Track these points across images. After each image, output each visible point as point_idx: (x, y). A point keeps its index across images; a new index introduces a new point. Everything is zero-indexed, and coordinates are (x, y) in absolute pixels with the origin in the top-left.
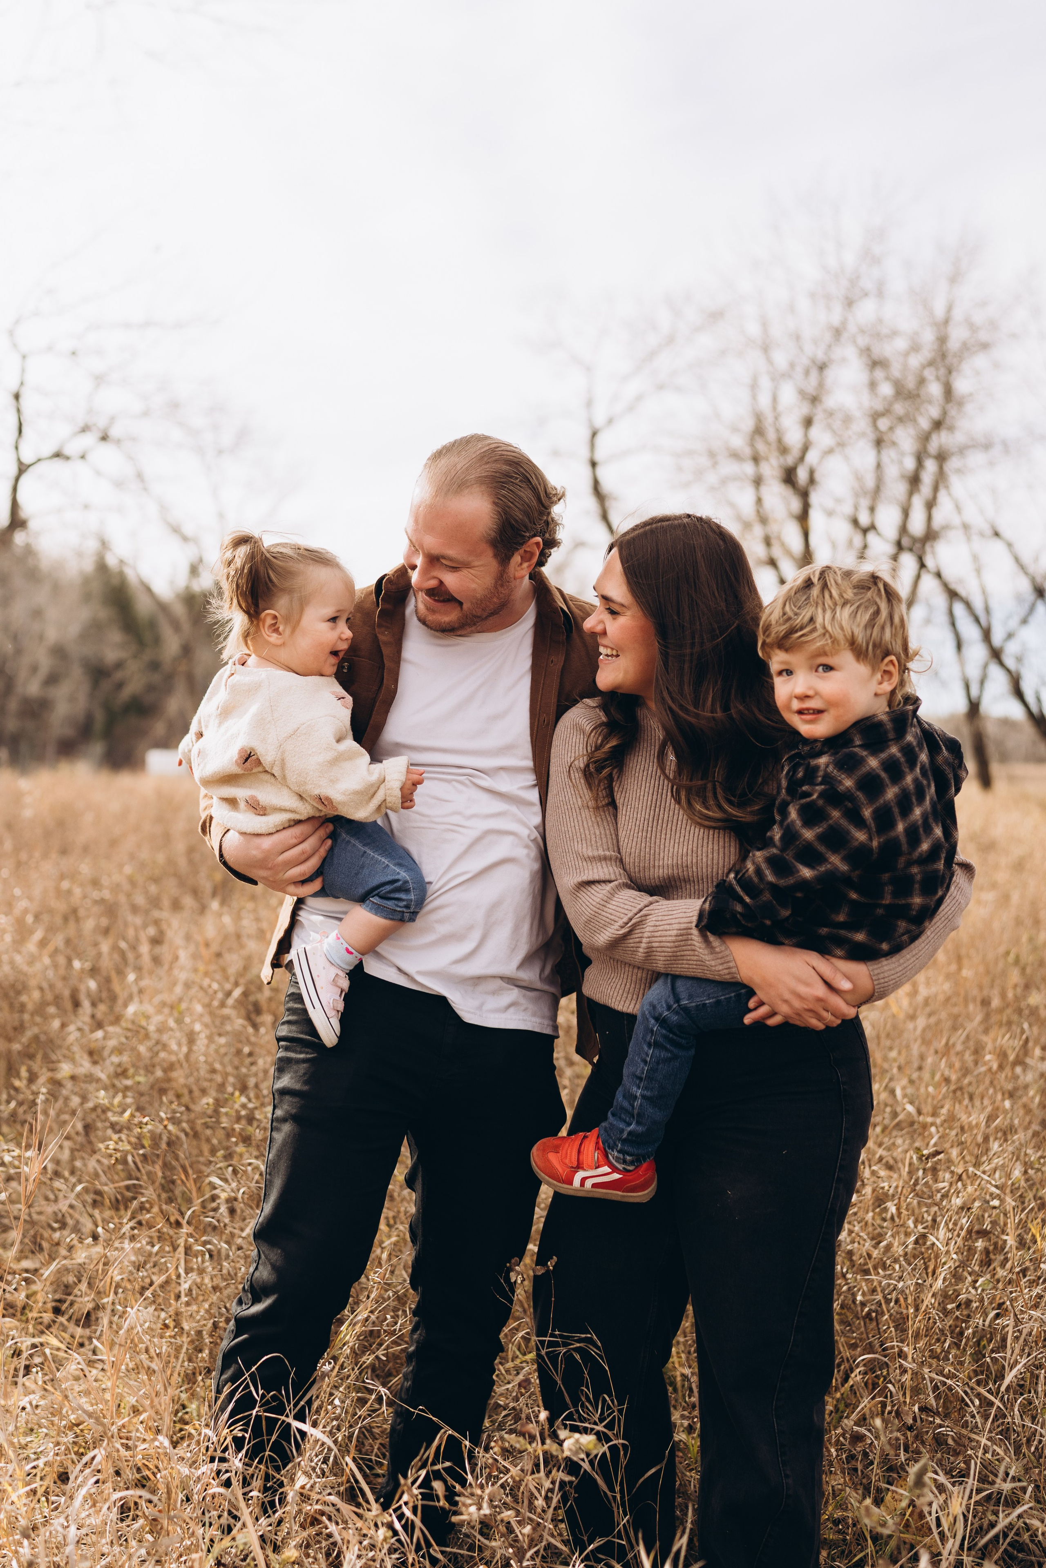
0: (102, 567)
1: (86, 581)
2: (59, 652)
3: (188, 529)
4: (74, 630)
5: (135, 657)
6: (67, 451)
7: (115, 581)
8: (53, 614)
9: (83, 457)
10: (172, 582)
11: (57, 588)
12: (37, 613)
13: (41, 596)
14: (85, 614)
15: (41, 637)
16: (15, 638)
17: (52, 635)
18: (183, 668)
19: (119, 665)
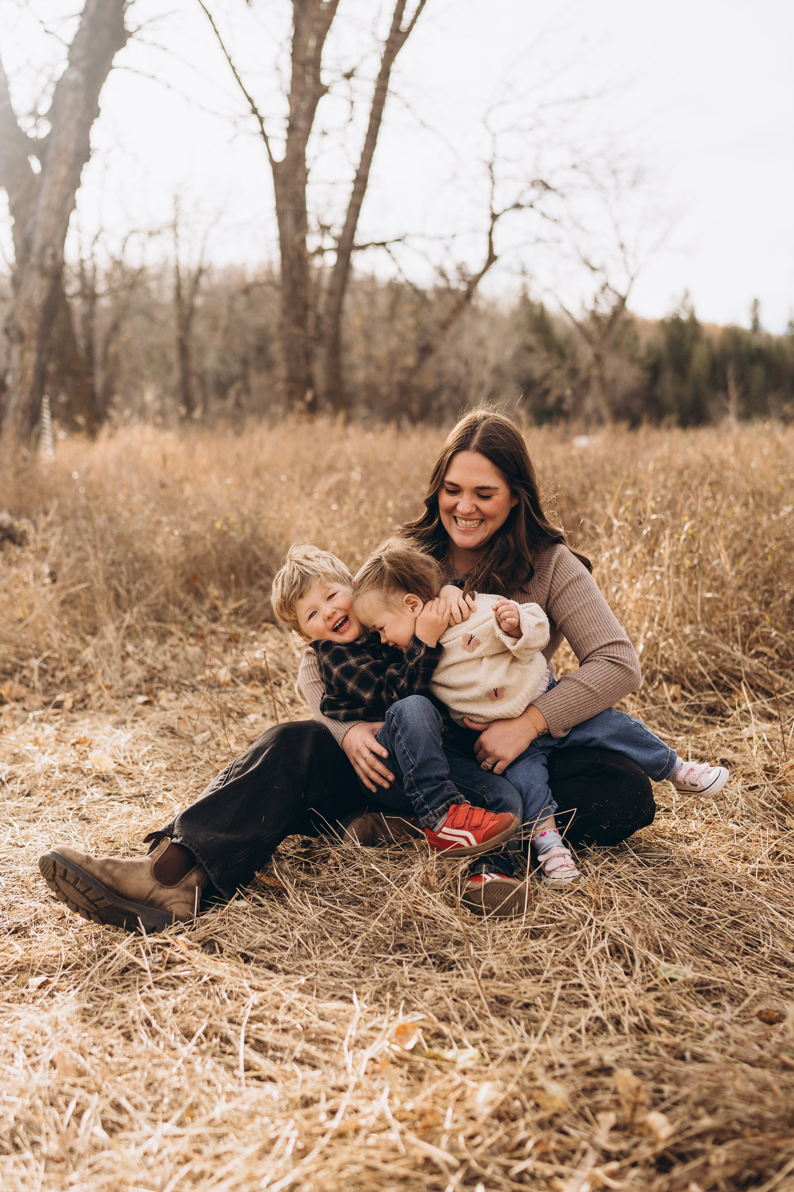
0: (525, 301)
1: (514, 314)
2: (497, 371)
3: (595, 263)
4: (509, 353)
5: (559, 367)
6: (521, 203)
7: (537, 312)
8: (492, 343)
9: (532, 206)
10: (584, 308)
11: (494, 321)
12: (481, 343)
13: (483, 328)
14: (516, 340)
15: (485, 361)
16: (466, 363)
17: (492, 359)
18: (595, 372)
19: (546, 376)
